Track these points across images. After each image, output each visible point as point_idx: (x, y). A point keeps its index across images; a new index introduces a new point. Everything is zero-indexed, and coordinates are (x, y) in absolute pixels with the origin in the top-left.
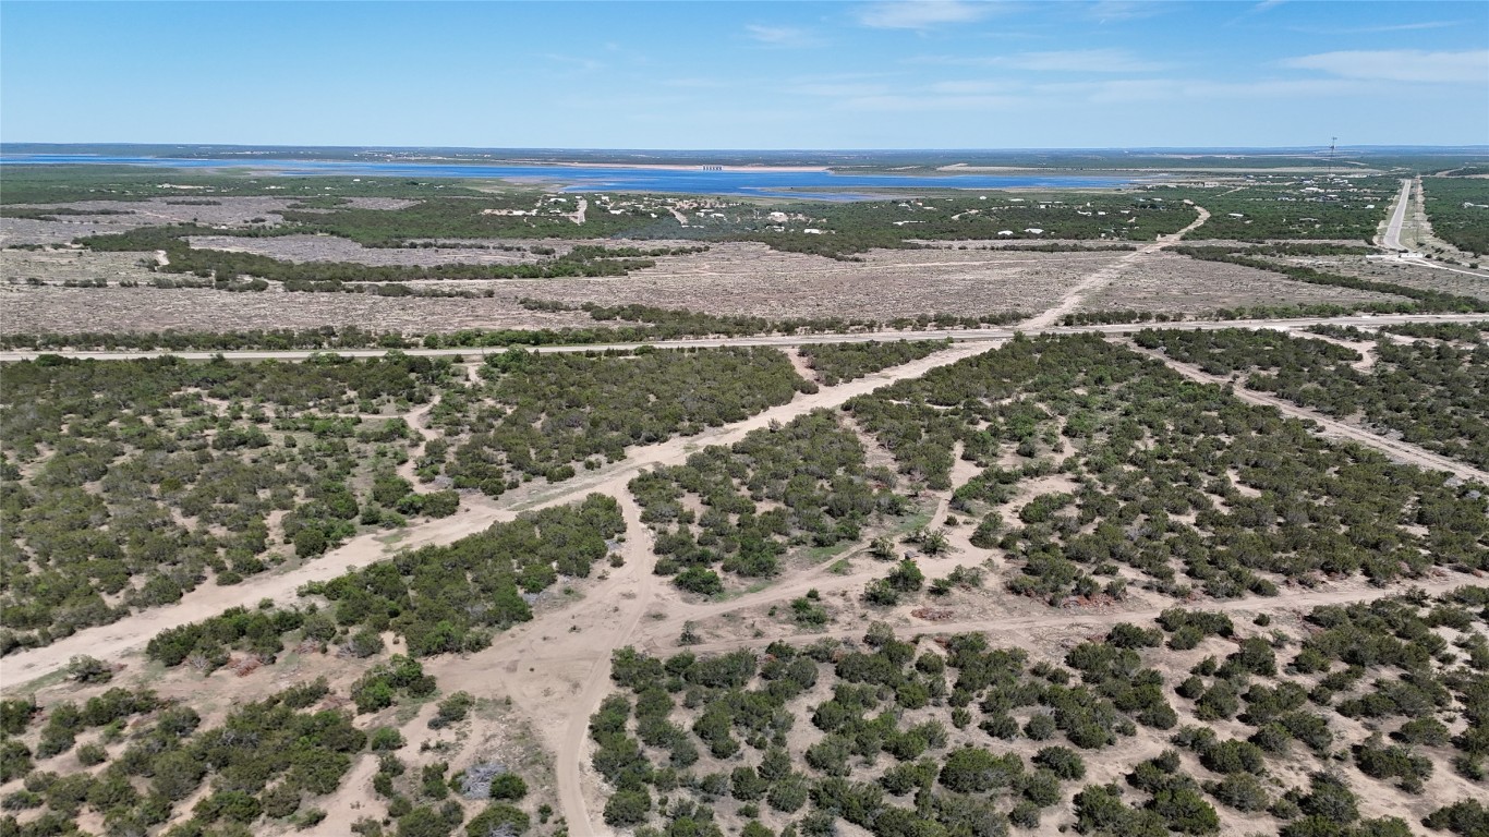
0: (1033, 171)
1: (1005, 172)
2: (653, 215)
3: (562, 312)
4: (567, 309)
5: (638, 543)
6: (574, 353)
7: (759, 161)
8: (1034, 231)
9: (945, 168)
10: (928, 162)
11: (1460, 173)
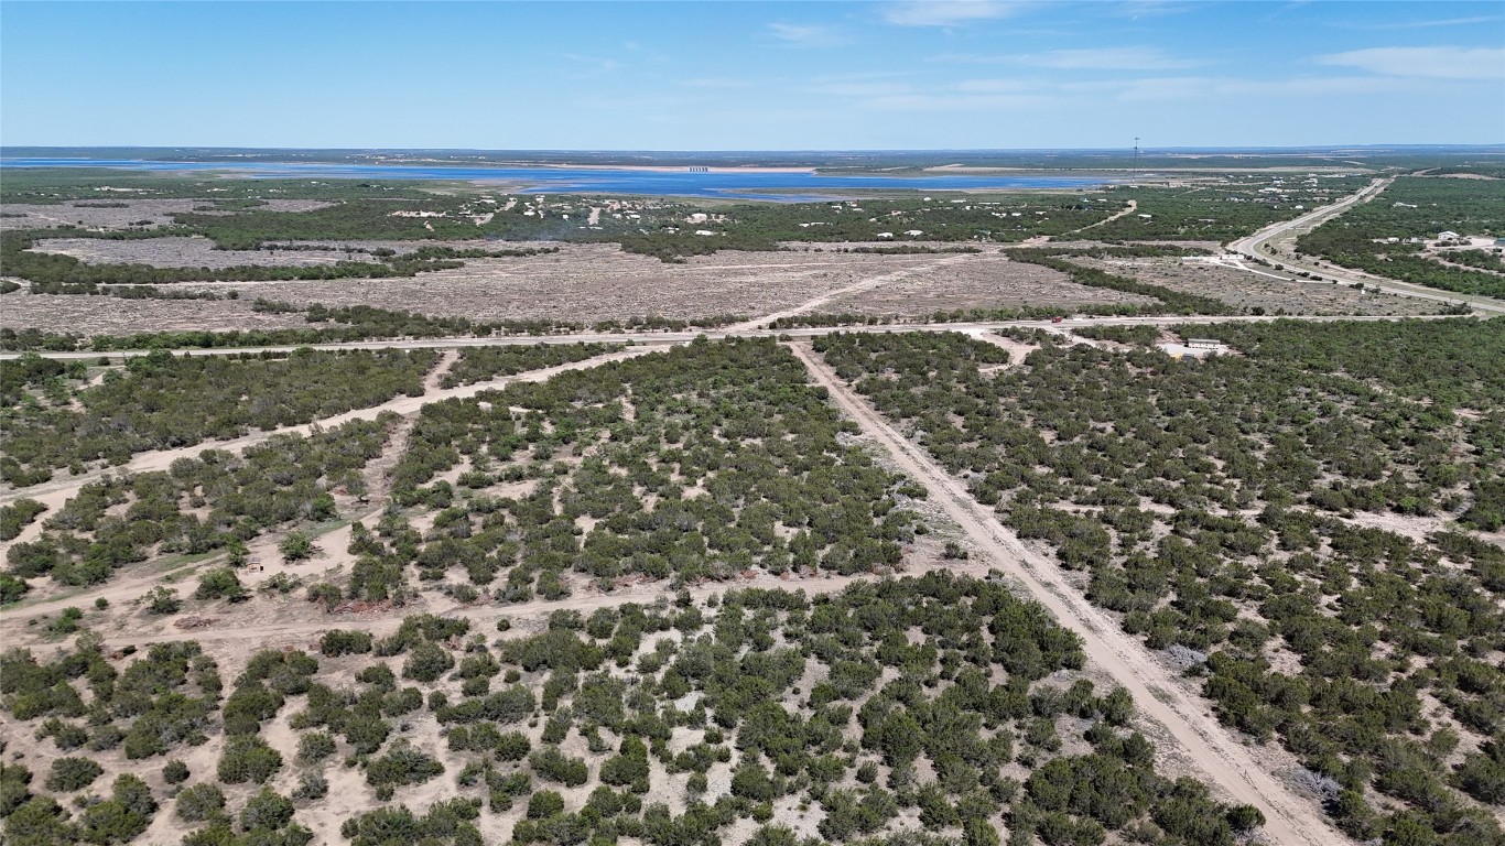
0: (1020, 172)
1: (990, 173)
2: (565, 217)
7: (755, 163)
8: (913, 233)
9: (935, 169)
10: (915, 162)
11: (1438, 172)
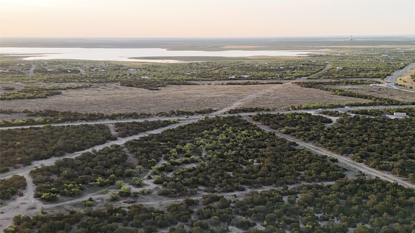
3: (13, 114)
4: (16, 113)
5: (31, 189)
6: (15, 129)
8: (244, 76)
